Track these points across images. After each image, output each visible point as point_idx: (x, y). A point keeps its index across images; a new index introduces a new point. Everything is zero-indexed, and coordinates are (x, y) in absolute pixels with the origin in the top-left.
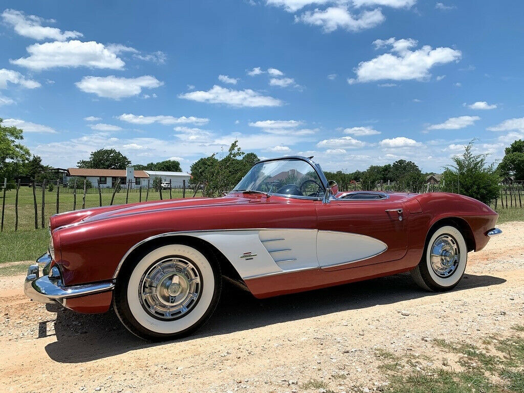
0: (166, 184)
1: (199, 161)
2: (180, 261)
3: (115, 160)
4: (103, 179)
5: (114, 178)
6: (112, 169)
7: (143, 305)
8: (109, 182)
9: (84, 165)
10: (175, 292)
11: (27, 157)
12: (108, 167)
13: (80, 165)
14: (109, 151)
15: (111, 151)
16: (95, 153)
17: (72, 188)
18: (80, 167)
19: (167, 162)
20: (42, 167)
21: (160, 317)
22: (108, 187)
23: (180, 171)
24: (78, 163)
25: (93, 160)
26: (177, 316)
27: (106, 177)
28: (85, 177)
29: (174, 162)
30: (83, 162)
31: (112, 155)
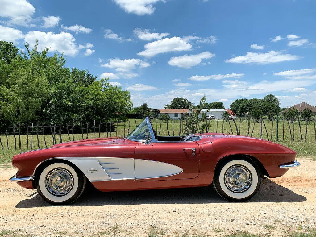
0: (211, 116)
1: (236, 101)
3: (183, 103)
4: (176, 114)
5: (182, 114)
6: (182, 108)
7: (47, 188)
8: (180, 116)
9: (168, 107)
10: (58, 184)
11: (132, 105)
12: (180, 108)
13: (165, 107)
14: (181, 98)
15: (182, 99)
16: (173, 100)
17: (160, 119)
18: (166, 108)
19: (215, 103)
20: (148, 109)
21: (54, 194)
22: (179, 119)
23: (223, 108)
24: (165, 106)
25: (172, 104)
26: (62, 195)
27: (178, 113)
28: (167, 113)
29: (219, 103)
30: (168, 105)
31: (182, 101)
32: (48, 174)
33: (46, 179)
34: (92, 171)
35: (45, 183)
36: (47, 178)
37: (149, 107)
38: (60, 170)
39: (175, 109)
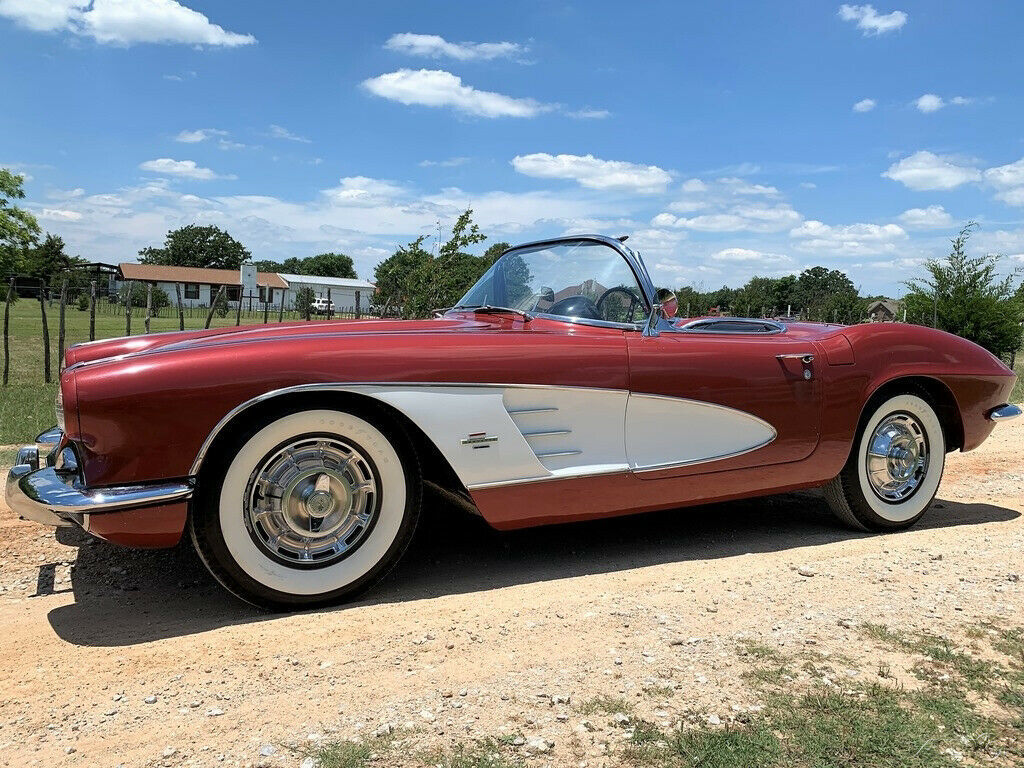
0: (323, 302)
1: (394, 257)
2: (333, 445)
3: (217, 250)
4: (192, 289)
5: (215, 287)
6: (211, 267)
7: (253, 535)
8: (205, 295)
9: (153, 256)
10: (320, 508)
11: (33, 234)
12: (204, 263)
13: (143, 257)
14: (206, 229)
15: (210, 231)
16: (176, 232)
17: (125, 304)
18: (145, 262)
19: (326, 257)
20: (65, 259)
21: (288, 559)
22: (202, 306)
23: (353, 276)
24: (141, 253)
25: (172, 248)
26: (325, 560)
27: (197, 285)
28: (154, 283)
29: (341, 258)
30: (152, 252)
31: (212, 238)
32: (259, 467)
33: (248, 491)
34: (479, 441)
35: (246, 509)
36: (252, 485)
37: (68, 252)
38: (315, 443)
39: (184, 268)
